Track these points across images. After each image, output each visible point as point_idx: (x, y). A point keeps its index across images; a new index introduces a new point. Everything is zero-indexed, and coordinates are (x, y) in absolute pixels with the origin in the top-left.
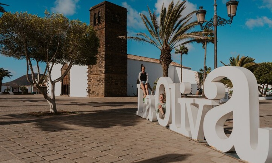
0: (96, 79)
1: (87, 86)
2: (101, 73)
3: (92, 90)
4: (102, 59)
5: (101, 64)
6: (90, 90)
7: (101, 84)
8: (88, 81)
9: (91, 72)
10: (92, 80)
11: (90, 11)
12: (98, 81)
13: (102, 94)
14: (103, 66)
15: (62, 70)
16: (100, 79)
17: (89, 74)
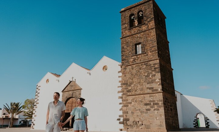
0: (141, 101)
1: (121, 113)
2: (153, 91)
3: (131, 120)
4: (152, 71)
5: (150, 79)
6: (126, 120)
7: (154, 110)
8: (122, 105)
9: (129, 91)
10: (131, 103)
11: (121, 12)
12: (146, 104)
13: (161, 126)
14: (157, 80)
15: (64, 91)
16: (150, 101)
17: (123, 94)
